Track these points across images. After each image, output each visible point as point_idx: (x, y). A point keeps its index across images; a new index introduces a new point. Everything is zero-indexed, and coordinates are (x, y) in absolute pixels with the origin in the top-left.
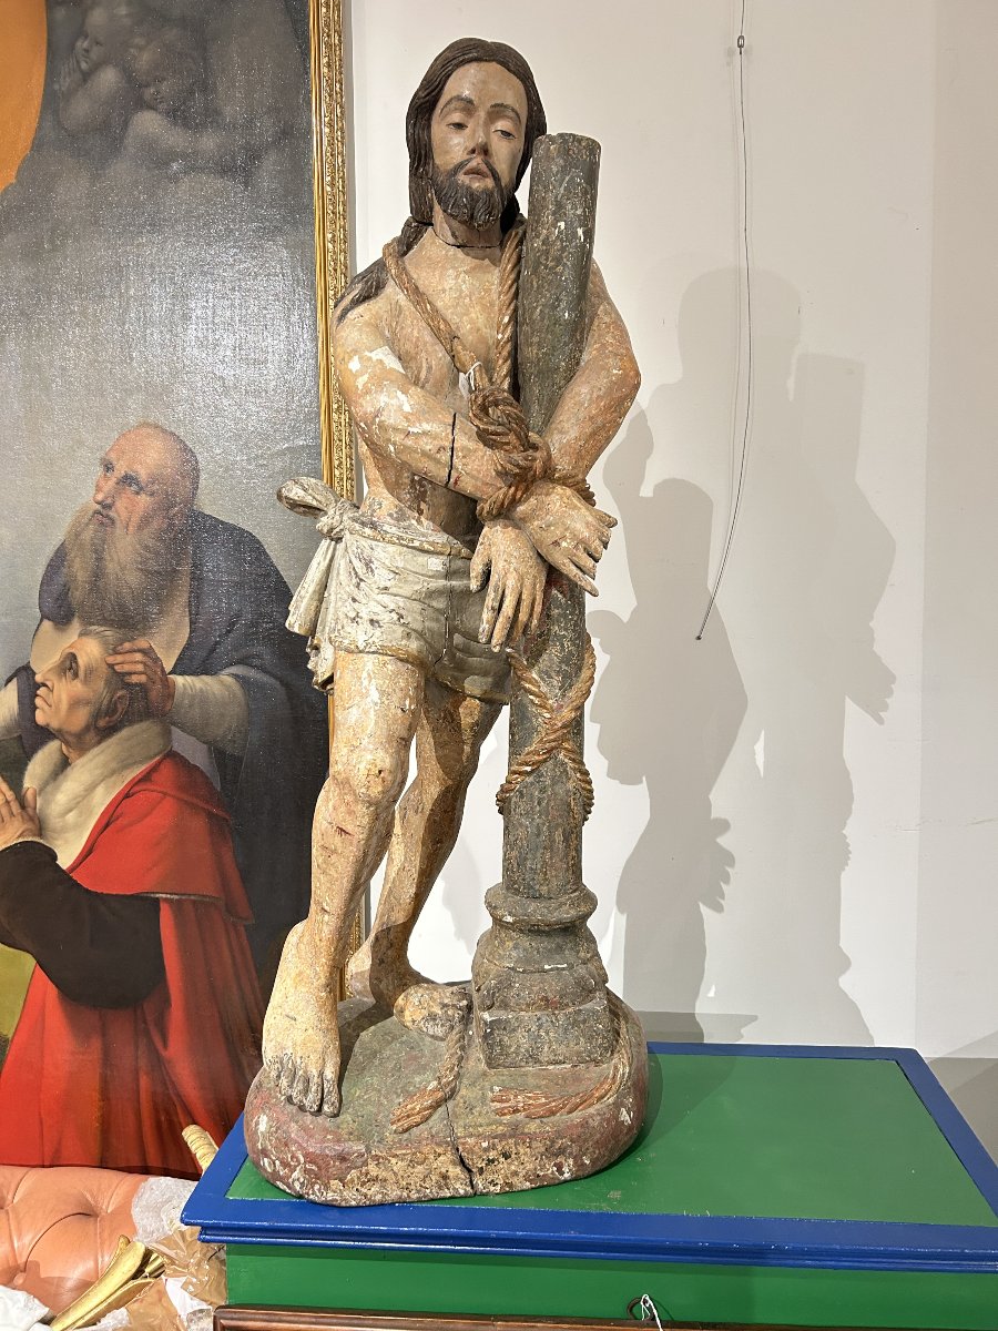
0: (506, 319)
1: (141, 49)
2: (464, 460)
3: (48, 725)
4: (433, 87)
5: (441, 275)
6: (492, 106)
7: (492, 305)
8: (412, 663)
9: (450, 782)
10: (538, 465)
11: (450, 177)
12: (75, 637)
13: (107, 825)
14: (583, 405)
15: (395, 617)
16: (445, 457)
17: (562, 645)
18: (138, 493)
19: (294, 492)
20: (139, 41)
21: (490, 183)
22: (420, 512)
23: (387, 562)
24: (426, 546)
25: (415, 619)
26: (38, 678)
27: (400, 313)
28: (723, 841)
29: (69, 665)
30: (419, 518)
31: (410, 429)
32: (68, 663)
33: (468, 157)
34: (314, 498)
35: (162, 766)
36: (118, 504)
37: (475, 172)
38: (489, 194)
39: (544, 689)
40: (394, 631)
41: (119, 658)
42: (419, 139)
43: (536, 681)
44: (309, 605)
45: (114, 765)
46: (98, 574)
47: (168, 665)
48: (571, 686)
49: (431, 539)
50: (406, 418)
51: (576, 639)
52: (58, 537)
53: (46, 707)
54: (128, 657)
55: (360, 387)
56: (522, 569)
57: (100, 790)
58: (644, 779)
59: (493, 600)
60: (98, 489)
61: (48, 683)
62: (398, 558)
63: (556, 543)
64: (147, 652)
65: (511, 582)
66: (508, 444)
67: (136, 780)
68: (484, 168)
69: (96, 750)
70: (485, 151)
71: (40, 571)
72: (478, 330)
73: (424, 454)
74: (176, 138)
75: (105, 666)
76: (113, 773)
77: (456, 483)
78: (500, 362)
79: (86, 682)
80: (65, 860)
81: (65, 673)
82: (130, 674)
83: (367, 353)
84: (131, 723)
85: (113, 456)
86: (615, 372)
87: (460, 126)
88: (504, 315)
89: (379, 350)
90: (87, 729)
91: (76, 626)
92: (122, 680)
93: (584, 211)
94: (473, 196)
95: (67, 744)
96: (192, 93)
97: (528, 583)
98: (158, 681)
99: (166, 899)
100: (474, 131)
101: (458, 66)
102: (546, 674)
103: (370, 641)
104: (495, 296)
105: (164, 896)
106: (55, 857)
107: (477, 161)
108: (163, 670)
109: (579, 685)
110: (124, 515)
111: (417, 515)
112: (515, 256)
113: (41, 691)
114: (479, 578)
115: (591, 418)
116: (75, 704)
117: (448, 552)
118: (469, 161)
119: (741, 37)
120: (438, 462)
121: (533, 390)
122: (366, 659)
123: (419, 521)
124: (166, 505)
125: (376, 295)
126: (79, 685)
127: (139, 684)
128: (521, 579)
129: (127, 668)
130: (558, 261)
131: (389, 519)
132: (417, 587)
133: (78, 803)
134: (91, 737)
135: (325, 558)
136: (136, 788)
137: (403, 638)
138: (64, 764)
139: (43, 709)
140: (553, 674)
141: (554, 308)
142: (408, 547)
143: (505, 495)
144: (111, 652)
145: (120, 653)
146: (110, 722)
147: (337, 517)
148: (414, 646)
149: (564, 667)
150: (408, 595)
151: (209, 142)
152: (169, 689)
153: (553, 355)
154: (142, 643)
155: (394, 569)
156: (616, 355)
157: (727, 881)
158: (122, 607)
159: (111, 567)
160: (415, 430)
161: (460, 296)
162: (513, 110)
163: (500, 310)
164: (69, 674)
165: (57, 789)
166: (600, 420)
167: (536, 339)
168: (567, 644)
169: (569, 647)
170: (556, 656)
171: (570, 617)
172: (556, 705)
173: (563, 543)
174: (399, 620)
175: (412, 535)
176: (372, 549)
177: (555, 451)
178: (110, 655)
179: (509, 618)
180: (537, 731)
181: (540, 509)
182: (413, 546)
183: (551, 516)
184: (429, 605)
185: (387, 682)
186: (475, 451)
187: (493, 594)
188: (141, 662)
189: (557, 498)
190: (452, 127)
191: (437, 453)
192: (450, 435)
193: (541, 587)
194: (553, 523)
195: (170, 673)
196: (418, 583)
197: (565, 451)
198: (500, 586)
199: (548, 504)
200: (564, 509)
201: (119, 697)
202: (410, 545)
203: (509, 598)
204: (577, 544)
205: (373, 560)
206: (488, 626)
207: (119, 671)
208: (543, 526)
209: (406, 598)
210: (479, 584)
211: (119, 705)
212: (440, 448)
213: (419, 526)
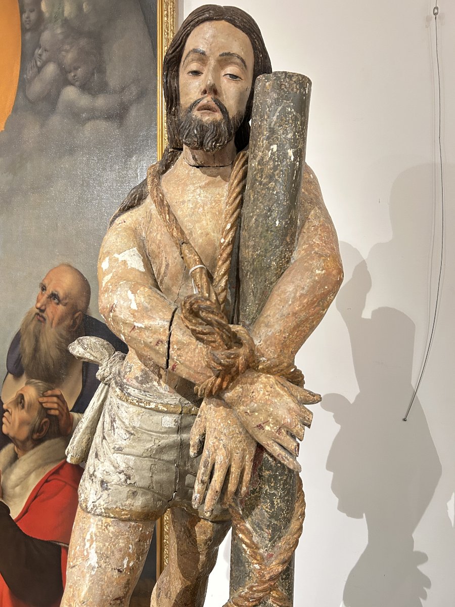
0: (229, 227)
2: (179, 352)
3: (8, 434)
4: (177, 45)
5: (183, 190)
6: (221, 55)
7: (220, 213)
9: (189, 583)
10: (241, 361)
11: (188, 113)
12: (24, 385)
13: (35, 498)
14: (287, 302)
15: (122, 477)
16: (163, 348)
17: (272, 503)
18: (58, 304)
19: (77, 350)
21: (218, 116)
22: (160, 376)
23: (127, 423)
24: (161, 407)
25: (143, 477)
26: (5, 407)
27: (150, 221)
28: (422, 568)
29: (20, 400)
30: (159, 381)
31: (136, 324)
32: (19, 400)
33: (200, 96)
34: (91, 354)
36: (48, 310)
37: (207, 108)
38: (216, 125)
39: (256, 539)
40: (120, 492)
41: (45, 399)
42: (171, 86)
43: (250, 533)
44: (81, 438)
45: (40, 462)
46: (36, 349)
47: (70, 407)
48: (280, 538)
49: (166, 401)
50: (133, 314)
51: (286, 496)
52: (17, 327)
53: (8, 424)
54: (51, 399)
55: (104, 285)
56: (231, 445)
57: (33, 476)
58: (364, 515)
59: (203, 474)
60: (38, 301)
61: (10, 410)
62: (136, 419)
63: (260, 427)
64: (60, 397)
65: (220, 458)
66: (214, 342)
67: (52, 472)
68: (213, 104)
69: (32, 452)
70: (213, 90)
71: (8, 346)
72: (208, 234)
73: (146, 345)
74: (84, 101)
75: (38, 403)
76: (39, 467)
77: (173, 369)
78: (220, 263)
79: (28, 411)
80: (14, 514)
81: (18, 405)
82: (50, 409)
83: (116, 255)
84: (50, 438)
85: (46, 282)
86: (318, 272)
87: (196, 73)
88: (227, 223)
89: (127, 251)
90: (27, 439)
91: (24, 378)
92: (47, 413)
93: (294, 135)
94: (202, 128)
95: (18, 447)
96: (93, 74)
97: (237, 457)
98: (65, 416)
99: (64, 548)
100: (206, 76)
101: (194, 26)
102: (258, 526)
103: (97, 503)
104: (223, 206)
105: (63, 545)
106: (9, 511)
107: (208, 99)
108: (67, 409)
109: (287, 537)
110: (50, 315)
111: (157, 378)
112: (241, 173)
113: (6, 414)
114: (196, 448)
115: (295, 314)
116: (22, 423)
117: (180, 412)
119: (436, 8)
120: (157, 352)
122: (92, 520)
123: (159, 382)
124: (73, 310)
125: (139, 204)
126: (25, 413)
127: (56, 416)
129: (49, 405)
130: (271, 177)
131: (134, 382)
132: (149, 445)
133: (22, 482)
134: (29, 444)
135: (98, 400)
136: (52, 477)
137: (128, 498)
138: (15, 458)
139: (6, 425)
140: (264, 527)
141: (266, 217)
142: (146, 408)
143: (213, 384)
144: (41, 395)
145: (46, 397)
146: (39, 436)
147: (108, 369)
148: (139, 503)
149: (274, 522)
150: (139, 454)
151: (101, 102)
152: (70, 420)
153: (265, 256)
154: (57, 392)
155: (130, 429)
156: (320, 256)
157: (425, 597)
158: (48, 369)
159: (43, 346)
160: (140, 325)
161: (196, 207)
162: (238, 57)
163: (226, 218)
164: (20, 406)
165: (11, 472)
166: (303, 315)
167: (251, 243)
168: (277, 501)
169: (278, 504)
170: (267, 512)
171: (280, 478)
172: (266, 554)
173: (267, 426)
174: (126, 481)
175: (149, 397)
176: (118, 408)
177: (262, 342)
178: (41, 397)
179: (217, 492)
180: (249, 576)
181: (245, 396)
182: (150, 407)
183: (256, 403)
184: (160, 459)
185: (107, 544)
186: (188, 344)
187: (203, 469)
188: (56, 403)
189: (261, 386)
190: (191, 74)
191: (157, 345)
192: (168, 330)
193: (250, 457)
194: (257, 409)
195: (71, 411)
196: (151, 441)
197: (271, 343)
198: (210, 461)
199: (253, 392)
200: (267, 397)
201: (44, 422)
202: (148, 406)
203: (218, 473)
204: (280, 428)
205: (116, 419)
206: (199, 495)
207: (45, 407)
208: (248, 411)
209: (137, 456)
210: (196, 451)
211: (44, 427)
212: (159, 341)
213: (159, 387)
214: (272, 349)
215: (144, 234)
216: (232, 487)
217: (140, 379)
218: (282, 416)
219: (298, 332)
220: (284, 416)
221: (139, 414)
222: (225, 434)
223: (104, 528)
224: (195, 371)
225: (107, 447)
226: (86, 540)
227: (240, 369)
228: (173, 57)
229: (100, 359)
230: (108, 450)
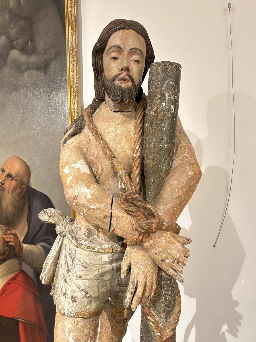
0: (137, 147)
1: (12, 28)
2: (117, 222)
4: (103, 42)
5: (108, 125)
6: (130, 49)
7: (131, 139)
8: (92, 317)
10: (154, 226)
11: (112, 82)
13: (3, 293)
14: (175, 191)
15: (84, 293)
16: (108, 220)
17: (166, 298)
18: (12, 180)
19: (44, 218)
20: (12, 26)
21: (130, 84)
23: (82, 261)
24: (101, 250)
25: (94, 292)
27: (90, 143)
31: (91, 207)
34: (53, 220)
35: (19, 275)
36: (6, 183)
37: (123, 79)
38: (130, 89)
39: (157, 319)
40: (83, 302)
41: (6, 236)
42: (98, 65)
43: (154, 316)
44: (50, 269)
47: (21, 240)
48: (170, 317)
49: (103, 246)
50: (89, 201)
54: (9, 236)
55: (68, 183)
56: (146, 271)
59: (132, 288)
62: (87, 258)
63: (163, 260)
64: (15, 235)
65: (141, 279)
66: (138, 216)
67: (11, 279)
68: (127, 77)
70: (128, 69)
72: (125, 151)
73: (97, 218)
74: (23, 59)
75: (2, 238)
77: (113, 231)
78: (135, 168)
82: (9, 242)
83: (73, 165)
84: (10, 259)
85: (4, 167)
86: (190, 173)
87: (115, 59)
88: (137, 145)
89: (79, 162)
92: (7, 244)
93: (174, 97)
97: (149, 277)
98: (18, 245)
99: (21, 321)
100: (122, 61)
101: (114, 32)
102: (158, 312)
103: (70, 310)
104: (132, 135)
105: (20, 320)
107: (124, 75)
108: (19, 241)
109: (173, 316)
110: (8, 187)
111: (97, 233)
112: (141, 116)
114: (125, 273)
115: (179, 197)
117: (111, 252)
118: (120, 74)
120: (104, 222)
121: (151, 180)
122: (68, 320)
123: (98, 235)
124: (21, 183)
125: (80, 132)
127: (13, 246)
128: (146, 276)
129: (8, 240)
130: (162, 121)
131: (84, 236)
132: (96, 273)
135: (58, 245)
136: (11, 282)
137: (87, 305)
140: (162, 312)
141: (160, 142)
142: (92, 251)
143: (137, 239)
144: (4, 234)
145: (6, 234)
146: (3, 258)
147: (63, 228)
148: (93, 307)
149: (167, 308)
150: (91, 278)
152: (21, 248)
153: (160, 164)
154: (13, 232)
155: (85, 265)
156: (190, 164)
160: (93, 207)
161: (116, 135)
162: (140, 50)
163: (135, 142)
166: (183, 197)
167: (151, 157)
168: (168, 297)
169: (169, 299)
170: (163, 303)
171: (169, 285)
172: (163, 326)
173: (167, 260)
174: (86, 295)
175: (94, 245)
176: (76, 252)
177: (162, 214)
178: (4, 235)
179: (140, 298)
180: (154, 339)
181: (155, 244)
182: (95, 251)
183: (161, 248)
184: (102, 280)
185: (78, 333)
186: (123, 217)
187: (132, 286)
188: (13, 238)
189: (164, 238)
190: (112, 59)
191: (104, 218)
192: (110, 210)
193: (155, 276)
194: (162, 251)
195: (21, 243)
196: (97, 270)
197: (167, 213)
198: (135, 281)
199: (159, 242)
200: (167, 244)
201: (6, 250)
202: (93, 250)
203: (140, 287)
204: (174, 260)
205: (75, 259)
206: (129, 300)
207: (6, 240)
208: (157, 253)
209: (90, 280)
210: (125, 275)
211: (6, 252)
212: (105, 216)
213: (98, 238)
214: (167, 217)
215: (84, 149)
216: (147, 294)
217: (87, 234)
218: (175, 254)
219: (180, 206)
220: (176, 254)
221: (88, 255)
222: (143, 266)
223: (76, 324)
224: (126, 232)
225: (72, 276)
226: (66, 332)
227: (154, 230)
228: (100, 48)
229: (58, 222)
230: (73, 277)
